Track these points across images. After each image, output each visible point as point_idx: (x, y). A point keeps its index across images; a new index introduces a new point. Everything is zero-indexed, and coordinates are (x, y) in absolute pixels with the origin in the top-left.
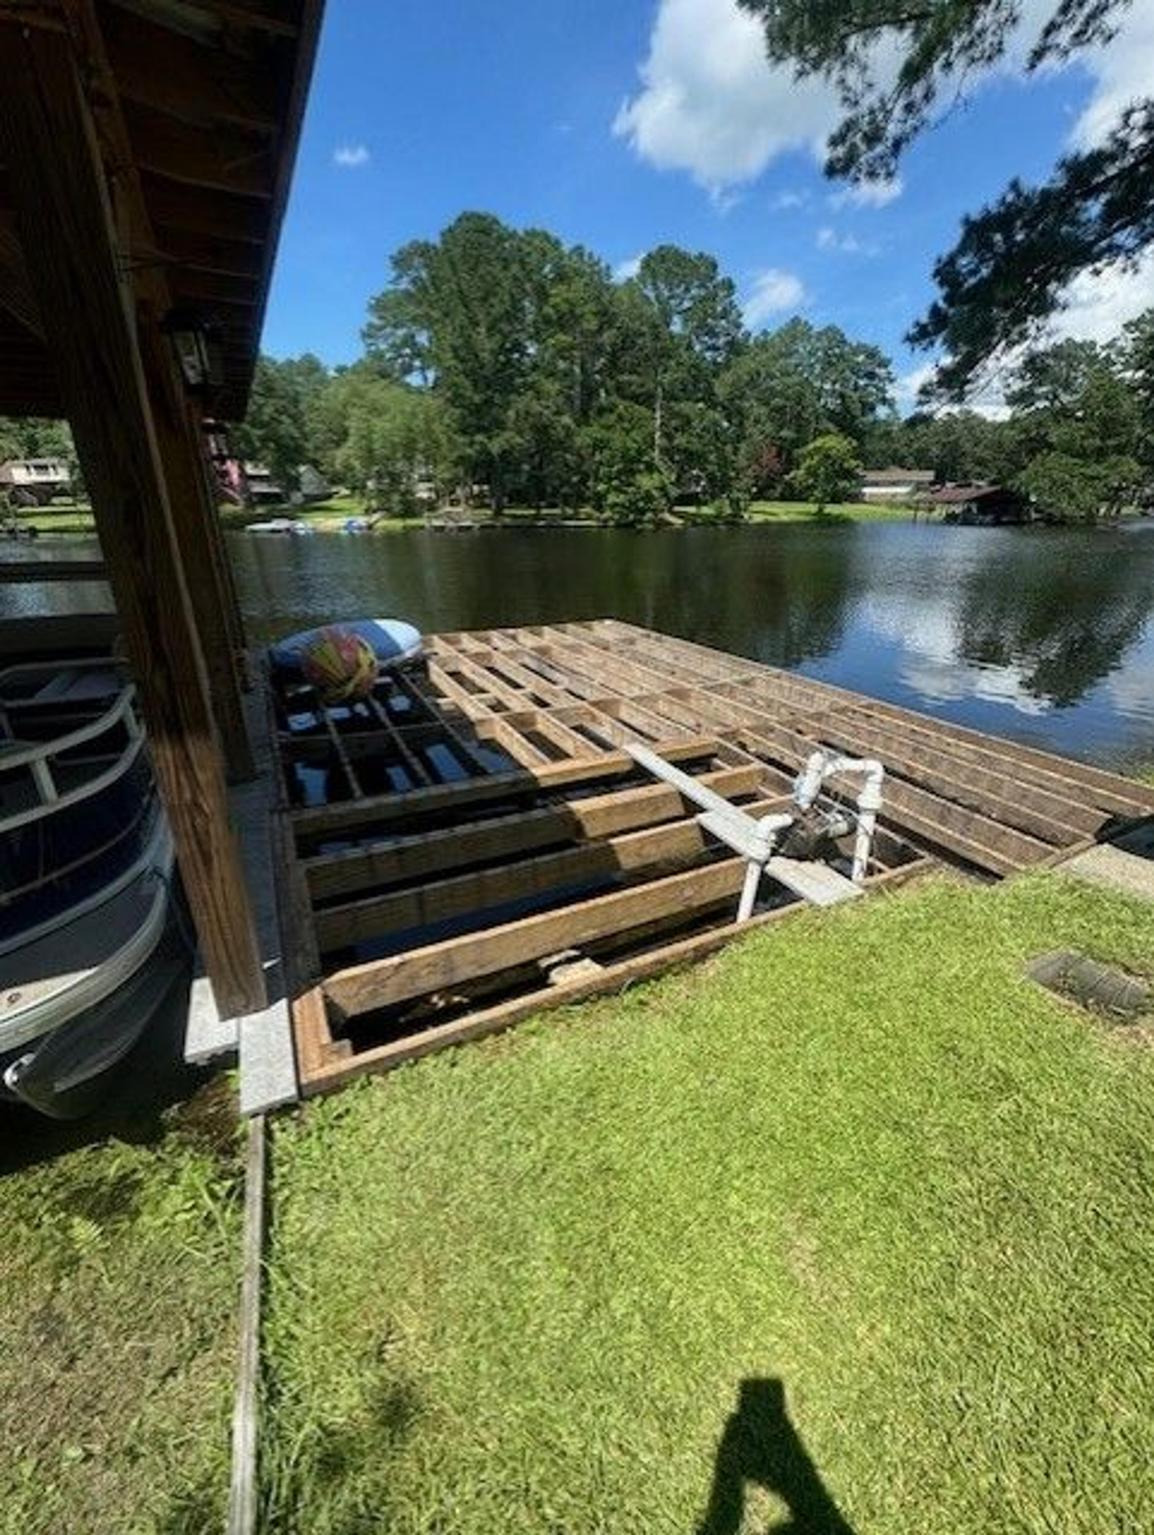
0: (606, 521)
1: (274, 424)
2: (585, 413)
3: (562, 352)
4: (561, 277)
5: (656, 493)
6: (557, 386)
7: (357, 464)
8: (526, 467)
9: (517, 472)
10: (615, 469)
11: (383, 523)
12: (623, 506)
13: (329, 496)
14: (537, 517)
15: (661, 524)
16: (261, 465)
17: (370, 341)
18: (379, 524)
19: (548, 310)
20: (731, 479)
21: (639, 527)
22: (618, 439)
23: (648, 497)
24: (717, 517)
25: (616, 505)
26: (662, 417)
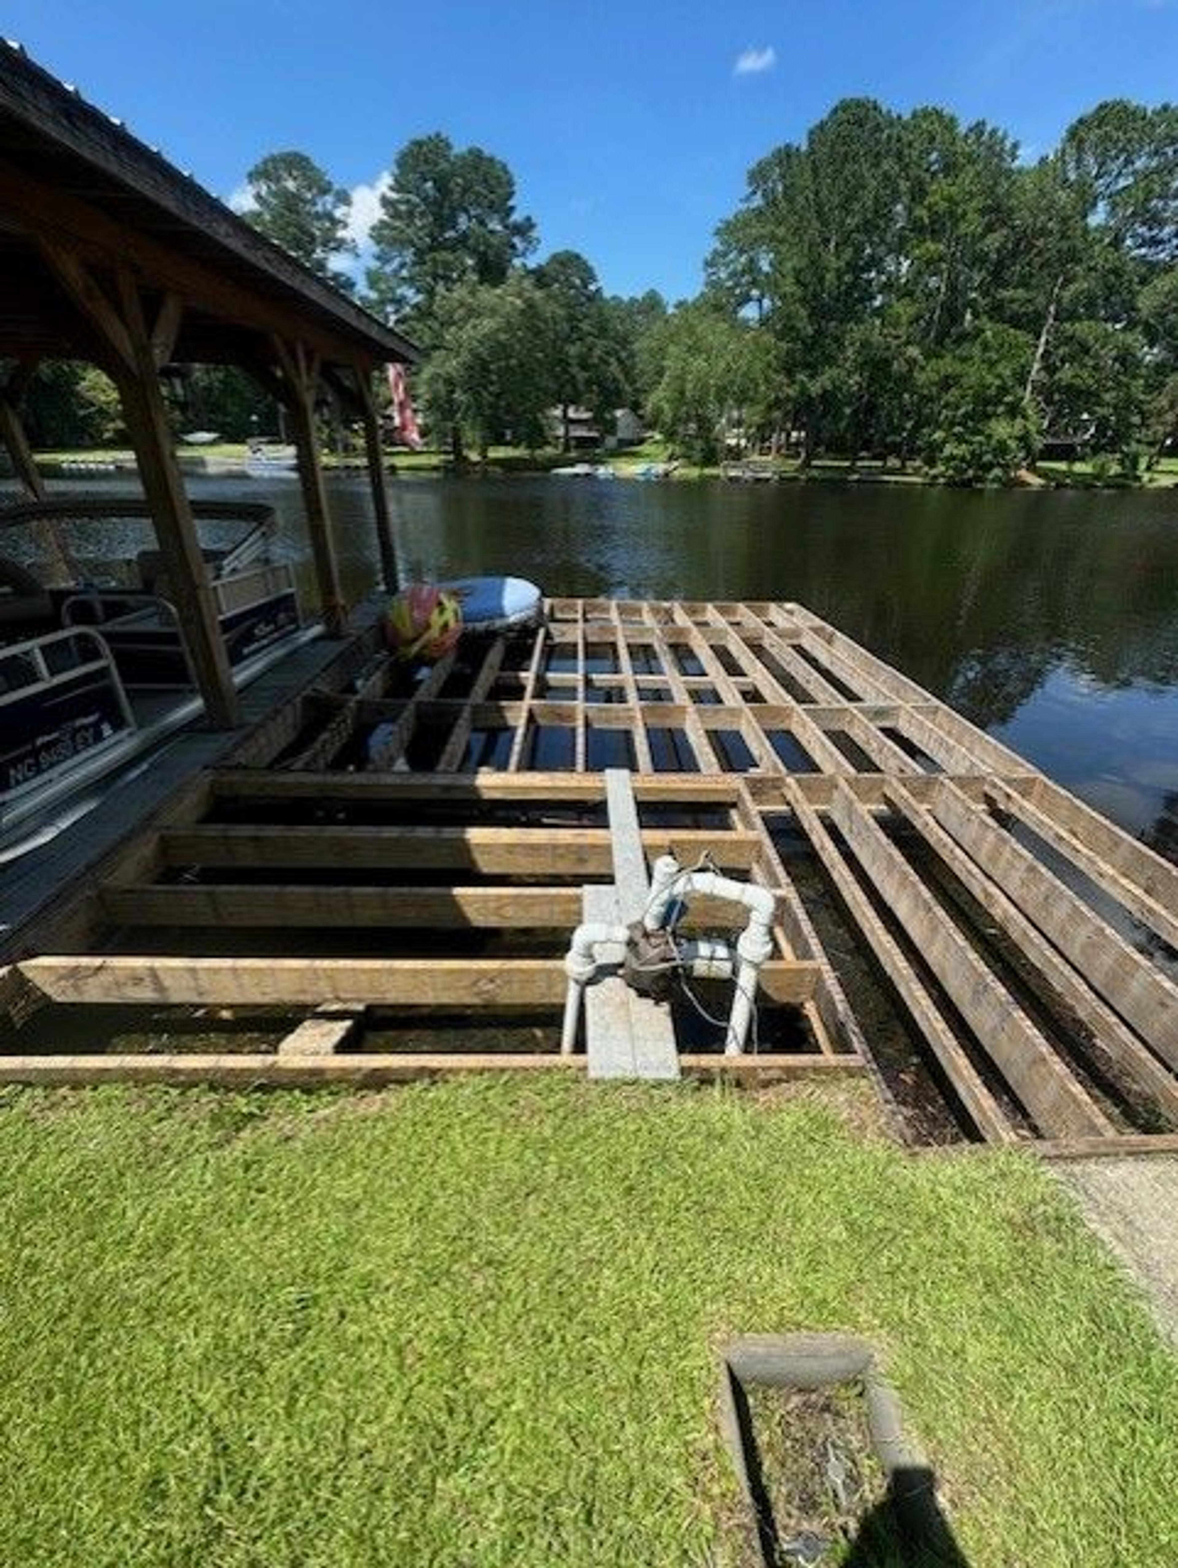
0: (935, 477)
1: (603, 367)
2: (939, 341)
3: (931, 264)
4: (950, 168)
5: (1013, 444)
6: (912, 310)
7: (666, 407)
8: (848, 411)
9: (838, 417)
10: (962, 411)
11: (682, 471)
12: (963, 459)
13: (642, 441)
14: (851, 470)
15: (1012, 484)
16: (582, 408)
17: (710, 270)
18: (676, 473)
19: (921, 212)
20: (1131, 426)
21: (979, 486)
22: (973, 374)
23: (1002, 449)
24: (1097, 477)
25: (952, 458)
26: (1047, 342)
